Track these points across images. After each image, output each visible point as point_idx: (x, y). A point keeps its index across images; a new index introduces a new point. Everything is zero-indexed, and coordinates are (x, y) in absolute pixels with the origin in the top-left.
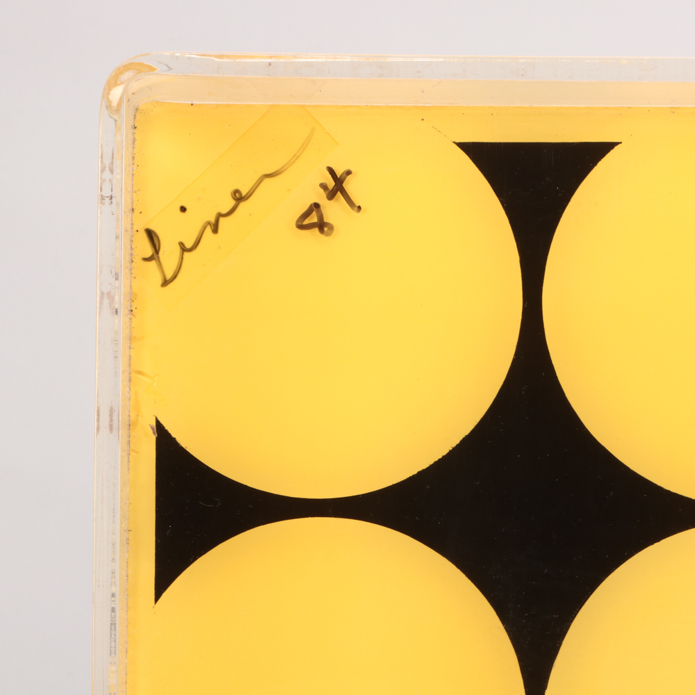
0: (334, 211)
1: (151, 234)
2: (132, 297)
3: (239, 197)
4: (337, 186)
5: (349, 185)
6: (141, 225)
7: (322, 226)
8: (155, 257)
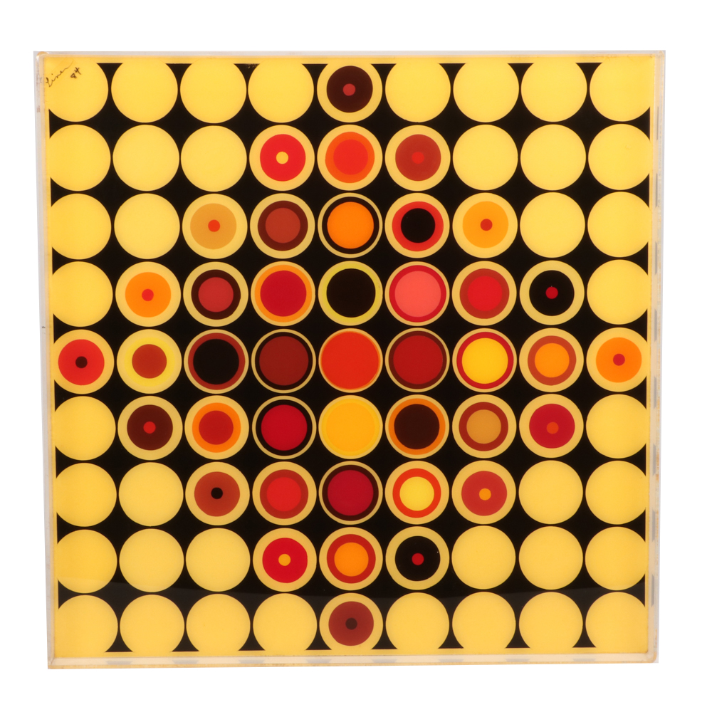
0: (77, 74)
1: (47, 79)
2: (44, 89)
3: (61, 72)
4: (77, 70)
5: (79, 70)
6: (45, 77)
7: (75, 77)
8: (48, 82)
